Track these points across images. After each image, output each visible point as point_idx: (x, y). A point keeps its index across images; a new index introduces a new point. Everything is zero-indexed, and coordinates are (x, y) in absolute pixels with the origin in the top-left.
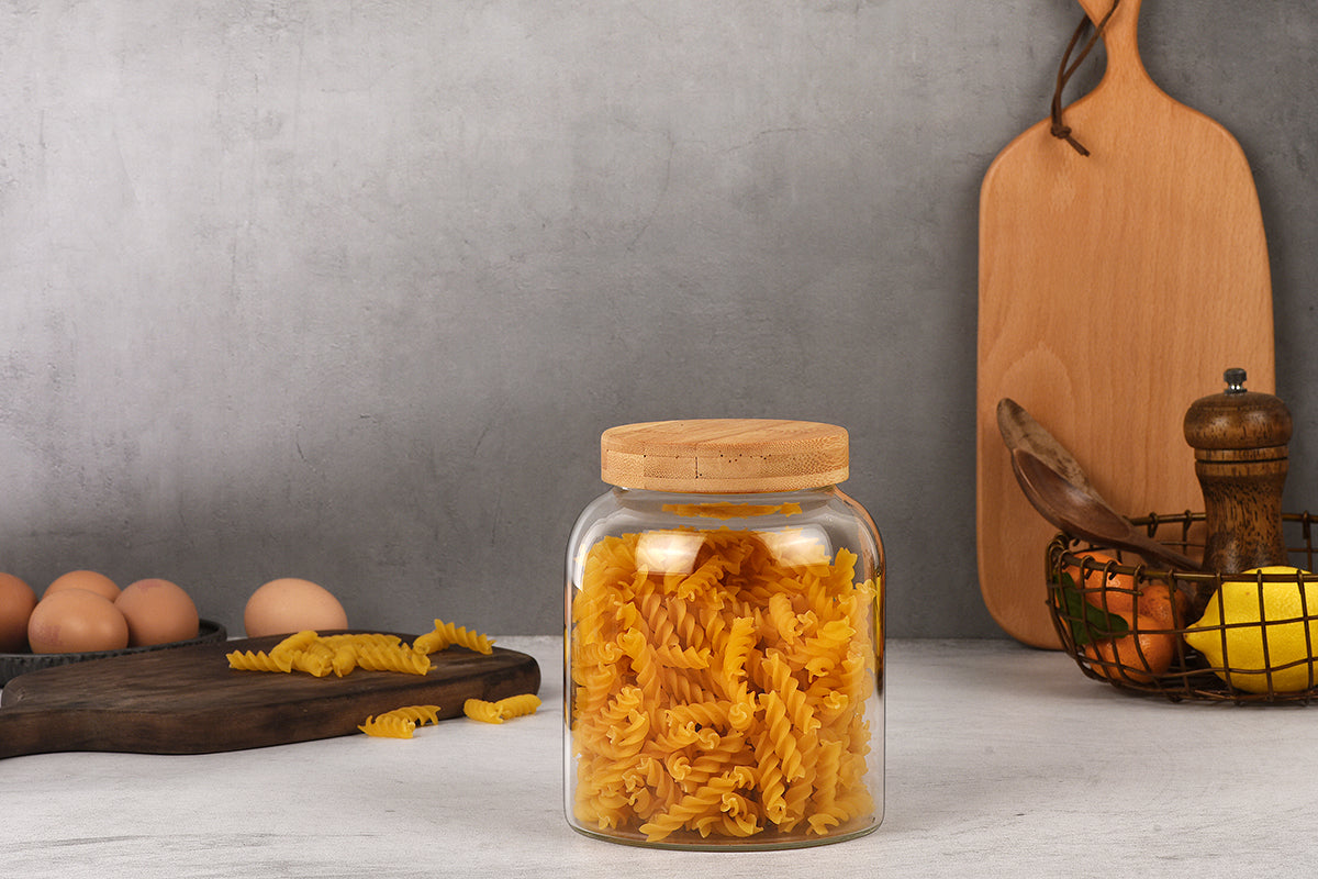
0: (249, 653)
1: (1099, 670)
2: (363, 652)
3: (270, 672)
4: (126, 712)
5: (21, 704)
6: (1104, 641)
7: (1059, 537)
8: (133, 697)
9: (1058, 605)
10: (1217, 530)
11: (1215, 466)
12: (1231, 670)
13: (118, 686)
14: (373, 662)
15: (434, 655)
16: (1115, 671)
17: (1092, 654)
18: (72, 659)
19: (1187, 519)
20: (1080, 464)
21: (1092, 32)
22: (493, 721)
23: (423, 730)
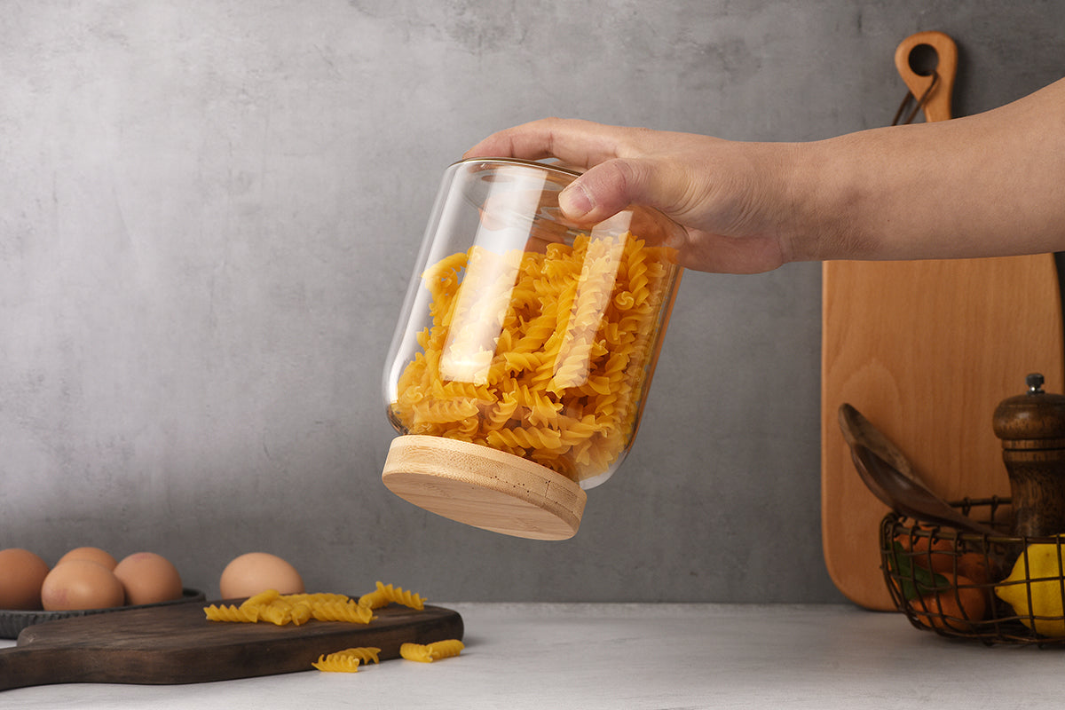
0: (223, 607)
1: (926, 621)
2: (317, 605)
3: (240, 623)
4: (120, 649)
5: (32, 644)
6: (929, 595)
7: (891, 514)
8: (125, 639)
9: (890, 569)
10: (1020, 506)
11: (1018, 453)
12: (1034, 617)
13: (113, 632)
14: (325, 614)
15: (375, 610)
16: (939, 620)
17: (919, 607)
18: (77, 615)
19: (994, 503)
20: (907, 458)
21: (915, 105)
22: (425, 660)
23: (366, 667)
